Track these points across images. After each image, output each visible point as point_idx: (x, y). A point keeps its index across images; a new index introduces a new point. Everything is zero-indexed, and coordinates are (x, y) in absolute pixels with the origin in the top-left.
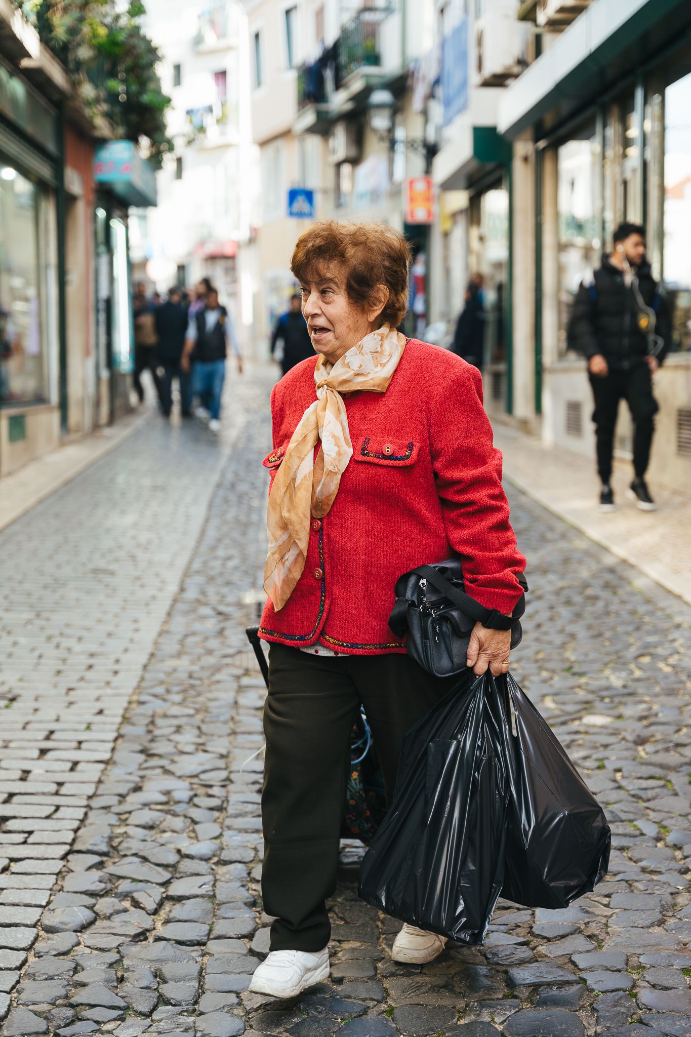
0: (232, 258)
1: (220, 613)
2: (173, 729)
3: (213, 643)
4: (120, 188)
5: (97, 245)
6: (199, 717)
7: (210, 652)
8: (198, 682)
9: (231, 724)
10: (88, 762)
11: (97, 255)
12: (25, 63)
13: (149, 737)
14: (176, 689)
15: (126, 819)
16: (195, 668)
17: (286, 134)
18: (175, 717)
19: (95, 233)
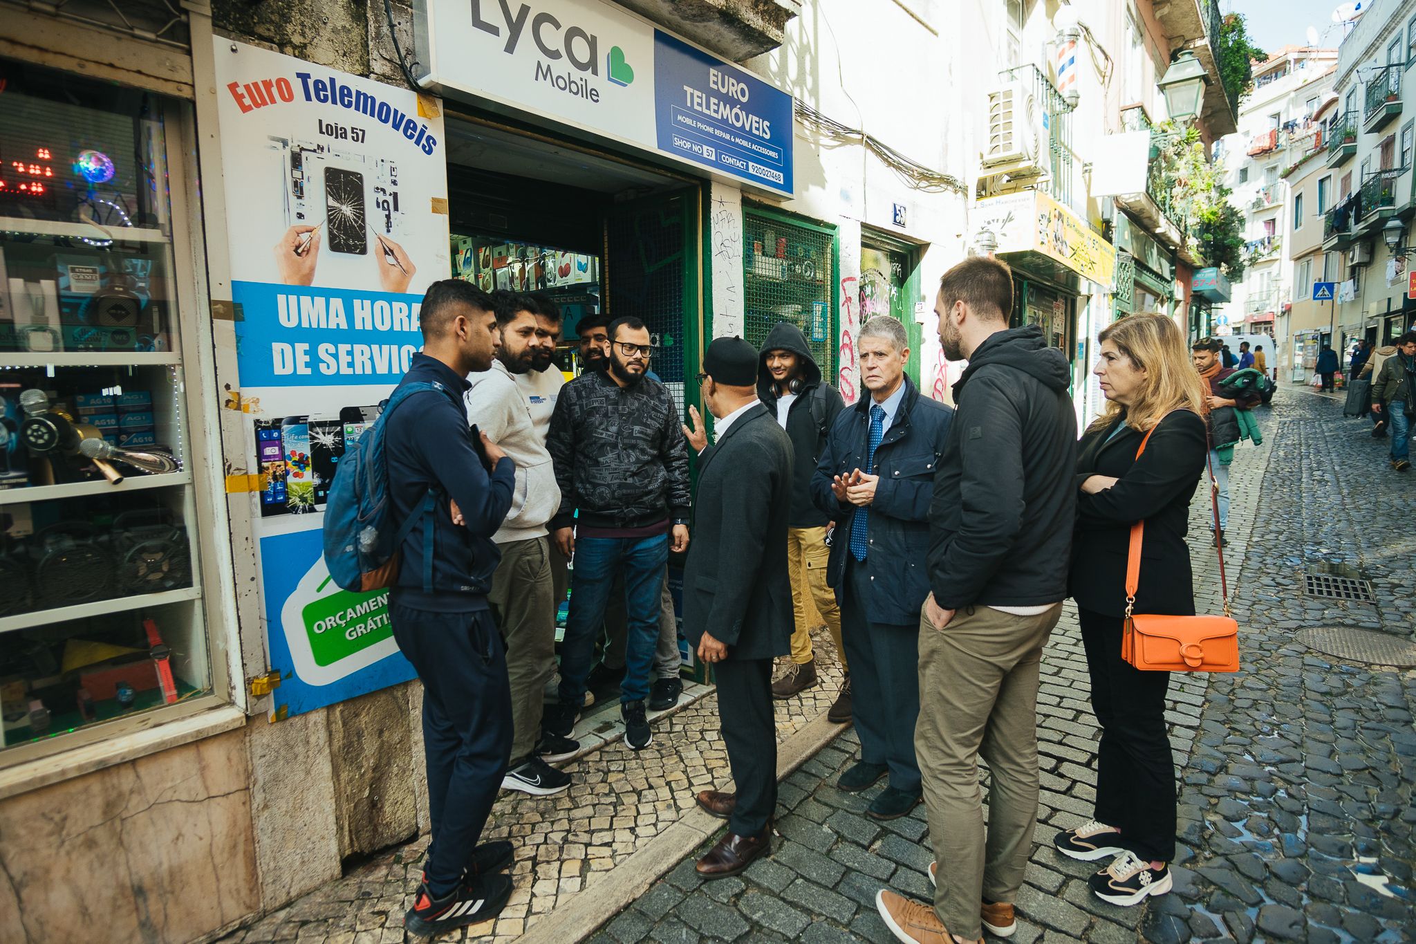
0: (1269, 322)
1: (1279, 584)
2: (1249, 703)
3: (1275, 613)
4: (1206, 294)
5: (1191, 326)
6: (1272, 692)
7: (1274, 623)
8: (1268, 654)
9: (1300, 706)
10: (1181, 726)
11: (1191, 331)
12: (1158, 231)
13: (1231, 708)
14: (1250, 659)
15: (1216, 805)
16: (1263, 638)
17: (1317, 251)
18: (1252, 689)
19: (1190, 319)
